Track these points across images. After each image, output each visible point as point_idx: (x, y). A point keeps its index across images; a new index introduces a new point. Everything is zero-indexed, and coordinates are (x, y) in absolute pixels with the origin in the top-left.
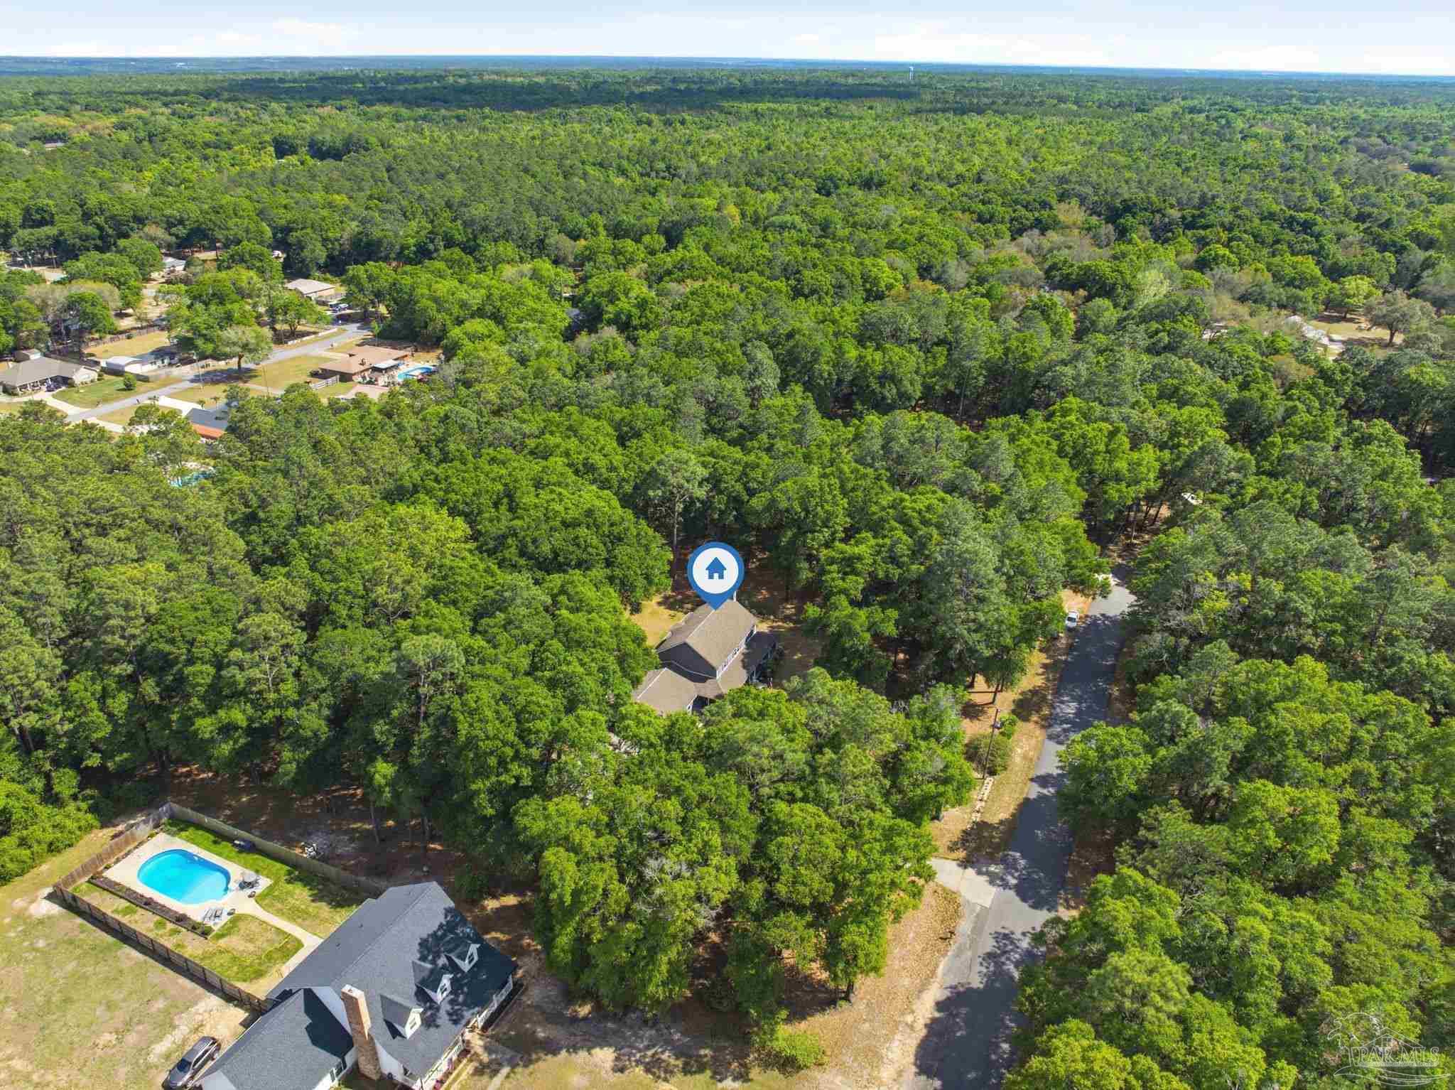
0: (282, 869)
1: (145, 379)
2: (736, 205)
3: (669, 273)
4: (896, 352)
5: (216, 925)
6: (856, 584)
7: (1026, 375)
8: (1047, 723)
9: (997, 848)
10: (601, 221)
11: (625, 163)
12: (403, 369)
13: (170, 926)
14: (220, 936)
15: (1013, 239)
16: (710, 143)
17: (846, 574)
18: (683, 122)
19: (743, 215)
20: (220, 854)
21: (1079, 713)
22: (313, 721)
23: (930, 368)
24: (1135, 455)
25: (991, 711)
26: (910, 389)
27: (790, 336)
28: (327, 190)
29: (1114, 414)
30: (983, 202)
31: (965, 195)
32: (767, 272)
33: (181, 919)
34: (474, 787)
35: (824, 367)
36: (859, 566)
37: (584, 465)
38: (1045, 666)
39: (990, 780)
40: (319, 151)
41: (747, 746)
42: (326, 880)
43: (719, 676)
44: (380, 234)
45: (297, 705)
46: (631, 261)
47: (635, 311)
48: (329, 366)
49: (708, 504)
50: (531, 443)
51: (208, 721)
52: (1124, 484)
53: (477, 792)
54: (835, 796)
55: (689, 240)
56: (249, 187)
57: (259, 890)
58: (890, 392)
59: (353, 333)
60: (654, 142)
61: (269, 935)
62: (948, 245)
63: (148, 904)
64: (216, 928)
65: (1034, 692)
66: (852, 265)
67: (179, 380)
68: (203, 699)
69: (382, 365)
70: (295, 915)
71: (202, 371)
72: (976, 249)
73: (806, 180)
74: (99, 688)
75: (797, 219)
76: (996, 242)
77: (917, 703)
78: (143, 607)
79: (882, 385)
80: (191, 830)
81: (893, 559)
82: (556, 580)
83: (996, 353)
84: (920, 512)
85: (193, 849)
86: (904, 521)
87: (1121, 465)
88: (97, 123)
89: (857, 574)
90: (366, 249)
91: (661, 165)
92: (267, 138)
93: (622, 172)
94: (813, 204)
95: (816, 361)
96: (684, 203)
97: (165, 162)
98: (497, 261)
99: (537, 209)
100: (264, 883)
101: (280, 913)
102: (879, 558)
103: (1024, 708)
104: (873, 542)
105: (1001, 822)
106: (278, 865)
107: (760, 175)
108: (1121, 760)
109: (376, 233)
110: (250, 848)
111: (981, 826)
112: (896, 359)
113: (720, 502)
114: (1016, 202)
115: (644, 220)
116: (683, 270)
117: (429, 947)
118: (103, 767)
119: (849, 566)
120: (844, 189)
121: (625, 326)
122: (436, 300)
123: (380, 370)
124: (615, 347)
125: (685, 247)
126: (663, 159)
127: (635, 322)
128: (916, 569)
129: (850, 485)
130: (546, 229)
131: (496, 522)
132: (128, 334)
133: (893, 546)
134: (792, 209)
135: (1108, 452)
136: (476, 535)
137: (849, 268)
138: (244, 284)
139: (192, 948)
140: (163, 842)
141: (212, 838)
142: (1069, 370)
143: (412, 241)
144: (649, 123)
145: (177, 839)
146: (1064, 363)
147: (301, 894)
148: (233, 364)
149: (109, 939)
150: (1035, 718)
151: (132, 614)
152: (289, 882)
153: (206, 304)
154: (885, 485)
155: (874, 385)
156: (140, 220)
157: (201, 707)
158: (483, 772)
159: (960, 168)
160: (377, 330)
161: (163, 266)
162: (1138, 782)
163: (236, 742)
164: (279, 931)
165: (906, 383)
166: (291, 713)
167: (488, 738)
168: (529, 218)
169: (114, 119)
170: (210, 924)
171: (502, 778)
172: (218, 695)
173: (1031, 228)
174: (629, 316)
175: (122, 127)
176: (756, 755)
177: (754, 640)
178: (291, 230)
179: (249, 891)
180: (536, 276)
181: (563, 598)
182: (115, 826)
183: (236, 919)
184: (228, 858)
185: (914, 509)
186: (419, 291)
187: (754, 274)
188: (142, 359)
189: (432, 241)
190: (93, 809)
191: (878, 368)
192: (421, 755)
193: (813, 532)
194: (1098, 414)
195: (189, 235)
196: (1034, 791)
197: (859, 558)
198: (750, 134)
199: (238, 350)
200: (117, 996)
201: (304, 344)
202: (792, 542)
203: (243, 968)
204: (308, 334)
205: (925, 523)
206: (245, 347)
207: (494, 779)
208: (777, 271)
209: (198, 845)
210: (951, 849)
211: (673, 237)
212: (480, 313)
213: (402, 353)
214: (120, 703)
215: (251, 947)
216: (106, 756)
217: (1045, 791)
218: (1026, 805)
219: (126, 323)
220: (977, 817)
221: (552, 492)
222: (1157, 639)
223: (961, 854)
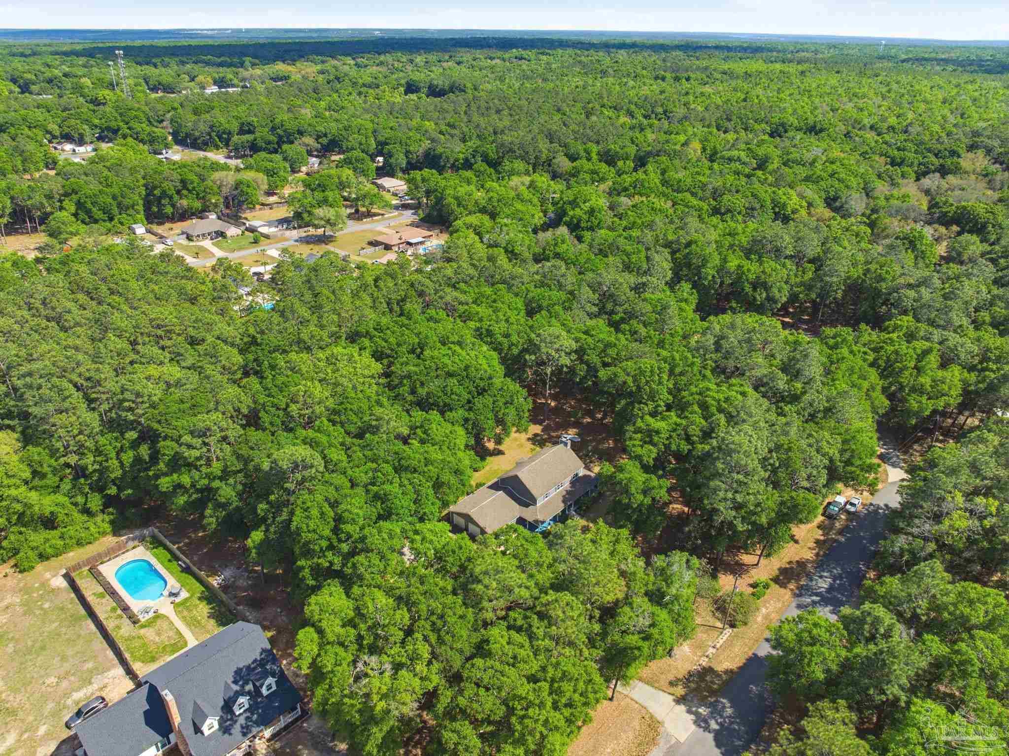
0: (200, 588)
1: (267, 237)
2: (701, 141)
3: (626, 189)
4: (770, 264)
5: (143, 618)
6: (650, 453)
7: (878, 293)
8: (800, 592)
9: (713, 693)
10: (594, 149)
11: (633, 107)
12: (428, 244)
13: (119, 612)
14: (143, 627)
15: (918, 179)
16: (702, 94)
17: (645, 443)
18: (688, 79)
19: (704, 149)
20: (167, 569)
21: (830, 589)
22: (227, 492)
23: (798, 280)
24: (940, 374)
25: (753, 572)
26: (777, 295)
27: (688, 244)
28: (423, 118)
29: (937, 335)
30: (899, 149)
31: (886, 143)
32: (700, 194)
33: (126, 609)
34: (299, 563)
35: (710, 271)
36: (656, 439)
37: (487, 330)
38: (817, 542)
39: (728, 631)
40: (435, 92)
41: (481, 577)
42: (221, 603)
43: (539, 504)
44: (442, 150)
45: (221, 479)
46: (602, 180)
47: (585, 217)
48: (380, 239)
49: (572, 370)
50: (462, 308)
51: (167, 479)
52: (925, 397)
53: (303, 568)
54: (540, 633)
55: (650, 167)
56: (375, 115)
57: (178, 600)
58: (760, 296)
59: (408, 216)
60: (662, 92)
61: (171, 634)
62: (854, 182)
63: (113, 593)
64: (143, 620)
65: (801, 564)
66: (765, 193)
67: (286, 240)
68: (167, 465)
69: (413, 241)
70: (193, 623)
71: (304, 234)
72: (881, 188)
73: (763, 125)
74: (119, 445)
75: (743, 154)
76: (900, 181)
77: (659, 561)
78: (150, 396)
79: (755, 289)
80: (161, 548)
81: (688, 438)
82: (418, 415)
83: (857, 272)
84: (719, 401)
85: (154, 561)
86: (704, 406)
87: (925, 380)
88: (309, 70)
89: (654, 445)
90: (432, 161)
91: (660, 110)
92: (403, 82)
93: (631, 114)
94: (761, 143)
95: (704, 266)
96: (663, 137)
97: (335, 96)
98: (512, 173)
99: (551, 137)
100: (184, 595)
101: (184, 619)
102: (674, 435)
103: (784, 577)
104: (675, 419)
105: (726, 672)
106: (198, 584)
107: (729, 120)
108: (815, 649)
109: (440, 150)
110: (187, 570)
111: (708, 670)
112: (768, 270)
113: (582, 370)
114: (929, 150)
115: (626, 149)
116: (637, 189)
117: (241, 676)
118: (117, 496)
119: (649, 436)
120: (790, 134)
121: (575, 227)
122: (457, 198)
123: (410, 244)
124: (563, 242)
125: (645, 172)
126: (662, 106)
127: (583, 225)
128: (702, 448)
129: (678, 370)
130: (555, 152)
131: (406, 365)
132: (270, 206)
133: (688, 426)
134: (743, 146)
135: (916, 367)
136: (387, 375)
137: (762, 195)
138: (344, 179)
139: (122, 630)
140: (140, 552)
141: (169, 556)
142: (912, 294)
143: (461, 156)
144: (663, 79)
145: (148, 553)
146: (910, 286)
147: (203, 609)
148: (320, 231)
149: (83, 612)
150: (792, 586)
151: (140, 400)
152: (200, 599)
153: (312, 190)
154: (708, 373)
155: (748, 288)
156: (301, 133)
157: (165, 469)
158: (308, 553)
159: (893, 121)
160: (422, 216)
161: (307, 164)
162: (828, 671)
163: (190, 496)
164: (178, 633)
165: (775, 290)
166: (216, 484)
167: (309, 531)
168: (543, 146)
169: (319, 67)
170: (140, 617)
171: (320, 561)
172: (177, 464)
173: (934, 172)
174: (579, 221)
175: (322, 72)
176: (486, 587)
177: (576, 481)
178: (387, 144)
179: (172, 599)
180: (532, 186)
181: (419, 431)
182: (120, 536)
183: (158, 616)
184: (171, 573)
185: (714, 399)
186: (448, 192)
187: (688, 195)
188: (270, 224)
189: (474, 157)
190: (112, 522)
191: (752, 277)
192: (275, 532)
193: (640, 403)
194: (922, 334)
195: (328, 144)
196: (765, 650)
197: (658, 432)
198: (735, 90)
199: (323, 223)
200: (70, 652)
201: (374, 221)
202: (624, 409)
203: (146, 652)
204: (379, 214)
205: (721, 410)
206: (328, 221)
207: (315, 560)
208: (708, 194)
209: (158, 559)
210: (671, 684)
211: (641, 162)
212: (483, 211)
213: (430, 233)
214: (128, 457)
215: (157, 639)
216: (120, 489)
217: (774, 653)
218: (754, 661)
219: (273, 199)
220: (704, 662)
221: (450, 348)
222: (901, 542)
223: (680, 691)
